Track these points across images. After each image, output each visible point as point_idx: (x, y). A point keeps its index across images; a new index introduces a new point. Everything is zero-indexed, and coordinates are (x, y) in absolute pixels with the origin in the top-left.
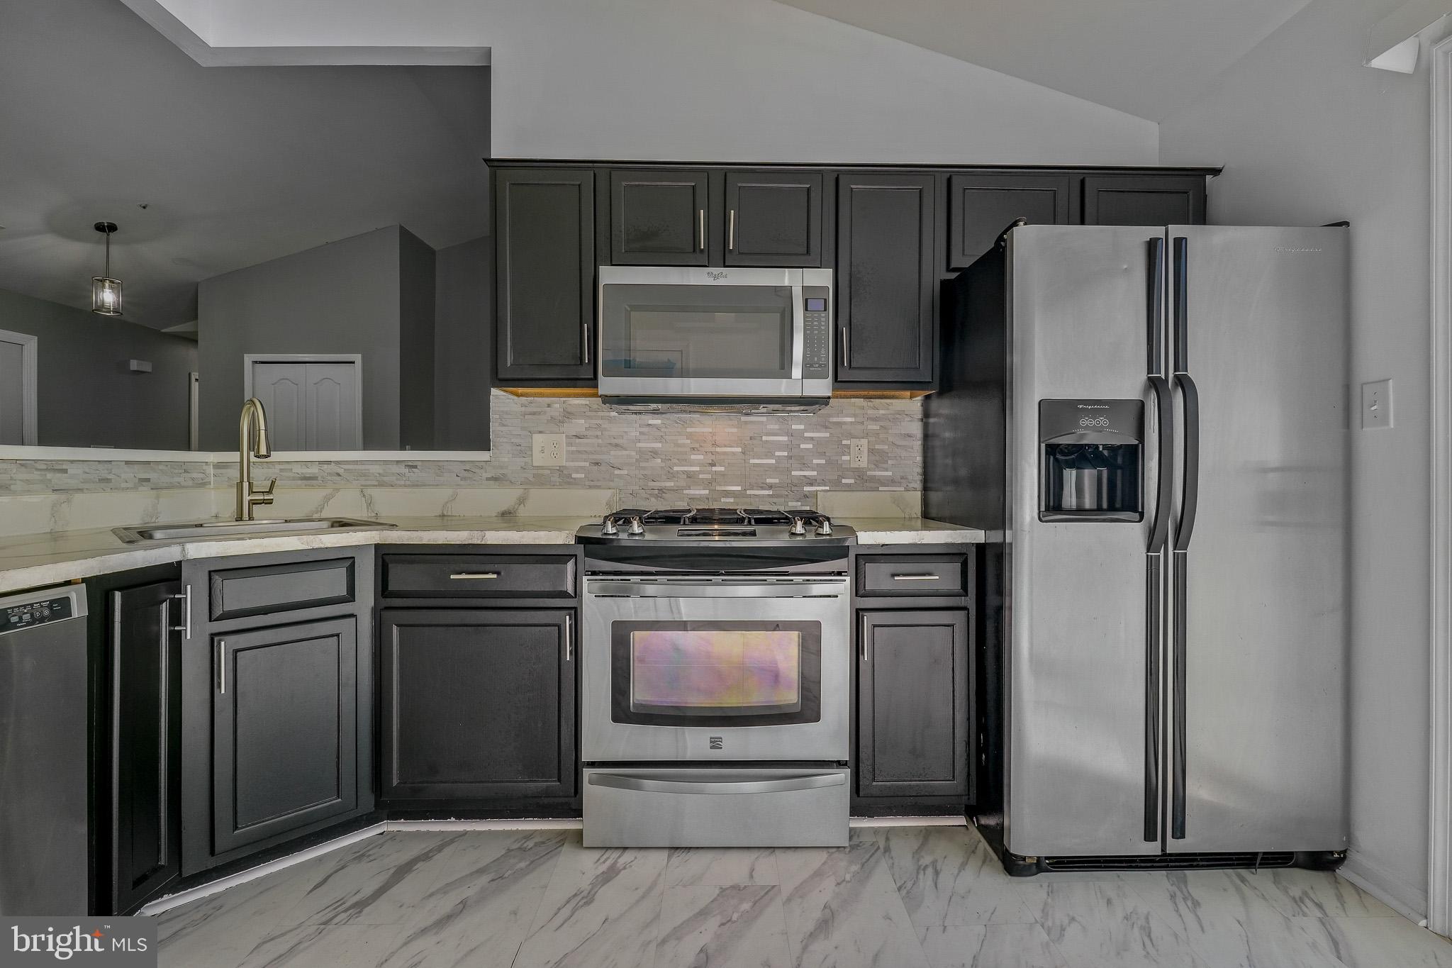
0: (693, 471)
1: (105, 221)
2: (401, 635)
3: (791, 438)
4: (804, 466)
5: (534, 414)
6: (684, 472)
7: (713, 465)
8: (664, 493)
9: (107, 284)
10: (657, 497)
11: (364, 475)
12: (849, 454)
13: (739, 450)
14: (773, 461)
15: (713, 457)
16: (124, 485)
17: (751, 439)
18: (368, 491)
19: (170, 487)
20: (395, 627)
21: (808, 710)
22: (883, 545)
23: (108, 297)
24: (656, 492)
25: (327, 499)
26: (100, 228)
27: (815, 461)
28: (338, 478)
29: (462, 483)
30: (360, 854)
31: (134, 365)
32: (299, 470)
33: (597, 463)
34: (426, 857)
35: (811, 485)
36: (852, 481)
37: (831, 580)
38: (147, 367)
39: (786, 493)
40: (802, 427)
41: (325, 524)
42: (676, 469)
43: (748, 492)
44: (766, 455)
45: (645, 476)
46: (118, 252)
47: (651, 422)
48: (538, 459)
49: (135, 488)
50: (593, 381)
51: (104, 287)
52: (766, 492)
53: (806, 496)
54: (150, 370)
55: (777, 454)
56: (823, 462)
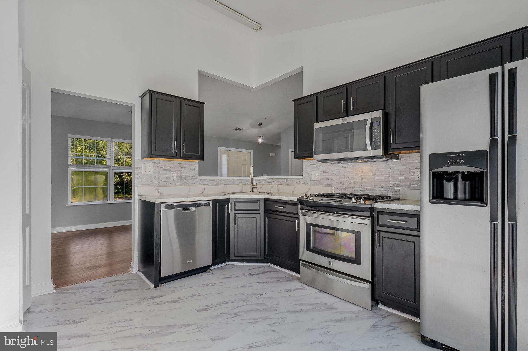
0: (356, 181)
1: (260, 123)
2: (268, 219)
3: (390, 169)
4: (396, 179)
5: (313, 165)
6: (353, 182)
7: (362, 179)
8: (347, 188)
9: (260, 137)
10: (345, 189)
11: (278, 182)
12: (414, 175)
13: (371, 174)
14: (383, 178)
15: (362, 177)
16: (237, 184)
17: (375, 170)
18: (279, 186)
19: (246, 184)
20: (267, 218)
21: (357, 261)
22: (387, 209)
23: (260, 140)
24: (345, 188)
25: (272, 188)
26: (259, 125)
27: (400, 178)
28: (274, 183)
29: (297, 184)
30: (260, 267)
31: (271, 154)
32: (268, 181)
33: (328, 179)
34: (270, 272)
35: (398, 187)
36: (416, 186)
37: (365, 219)
38: (273, 154)
39: (388, 189)
40: (395, 165)
41: (266, 193)
42: (350, 181)
43: (374, 189)
44: (381, 176)
45: (341, 183)
46: (263, 129)
47: (343, 166)
48: (313, 178)
49: (239, 184)
50: (312, 157)
51: (259, 138)
52: (381, 189)
53: (396, 191)
54: (274, 155)
55: (385, 175)
56: (403, 178)
